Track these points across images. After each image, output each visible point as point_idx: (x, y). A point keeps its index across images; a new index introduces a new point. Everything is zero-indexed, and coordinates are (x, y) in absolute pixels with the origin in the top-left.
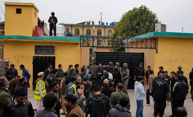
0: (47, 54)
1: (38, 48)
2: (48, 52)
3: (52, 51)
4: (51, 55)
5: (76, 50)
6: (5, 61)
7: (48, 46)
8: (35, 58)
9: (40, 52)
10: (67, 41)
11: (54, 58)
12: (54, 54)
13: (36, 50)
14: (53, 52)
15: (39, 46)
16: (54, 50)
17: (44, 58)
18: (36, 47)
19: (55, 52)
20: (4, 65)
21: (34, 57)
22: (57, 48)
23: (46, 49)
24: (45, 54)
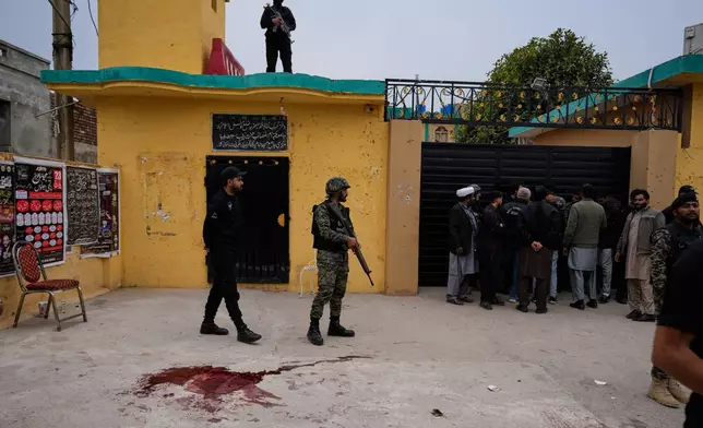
0: (258, 149)
1: (225, 127)
2: (263, 141)
3: (276, 136)
4: (272, 150)
5: (367, 133)
6: (99, 170)
7: (260, 116)
8: (214, 162)
9: (231, 141)
10: (334, 93)
11: (285, 162)
12: (285, 148)
13: (215, 129)
14: (281, 142)
15: (227, 118)
16: (283, 131)
17: (246, 162)
18: (217, 119)
19: (290, 139)
20: (94, 187)
21: (209, 158)
22: (297, 126)
23: (254, 130)
24: (250, 149)
